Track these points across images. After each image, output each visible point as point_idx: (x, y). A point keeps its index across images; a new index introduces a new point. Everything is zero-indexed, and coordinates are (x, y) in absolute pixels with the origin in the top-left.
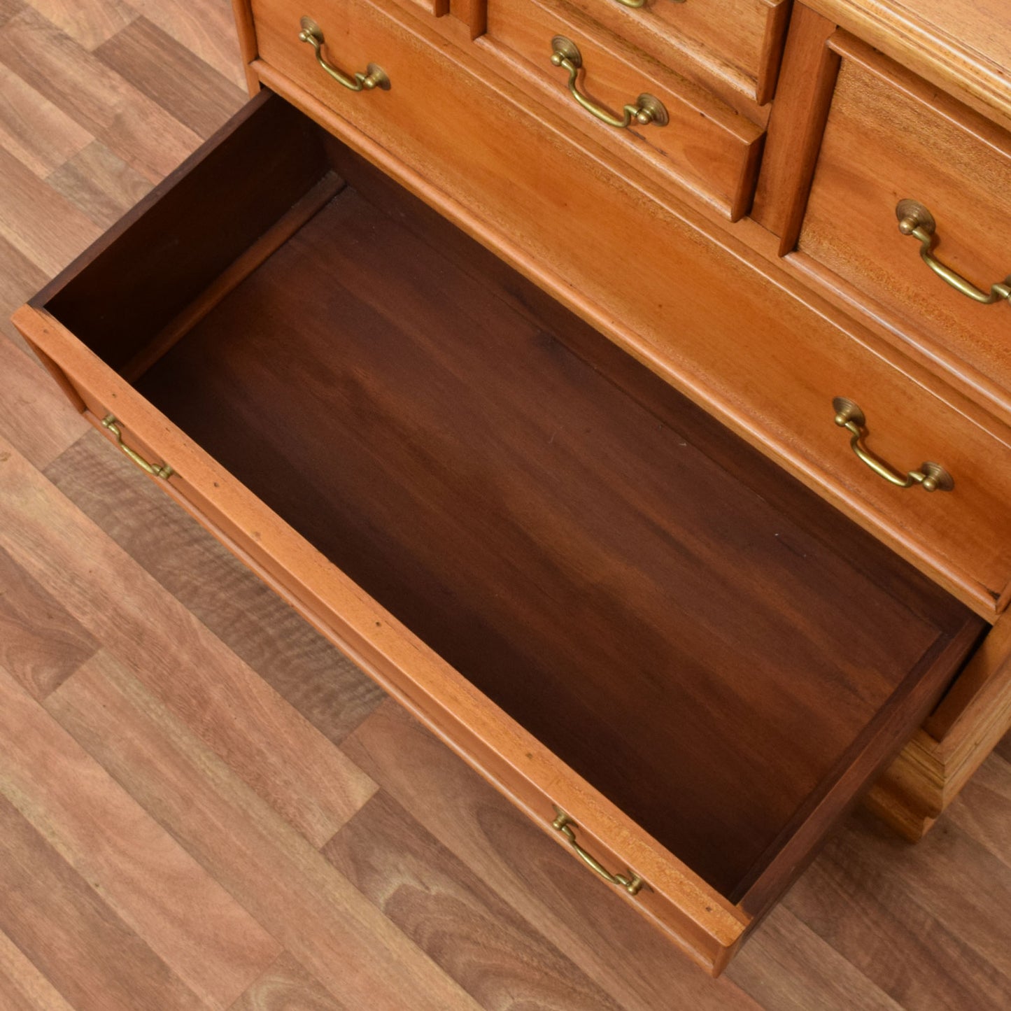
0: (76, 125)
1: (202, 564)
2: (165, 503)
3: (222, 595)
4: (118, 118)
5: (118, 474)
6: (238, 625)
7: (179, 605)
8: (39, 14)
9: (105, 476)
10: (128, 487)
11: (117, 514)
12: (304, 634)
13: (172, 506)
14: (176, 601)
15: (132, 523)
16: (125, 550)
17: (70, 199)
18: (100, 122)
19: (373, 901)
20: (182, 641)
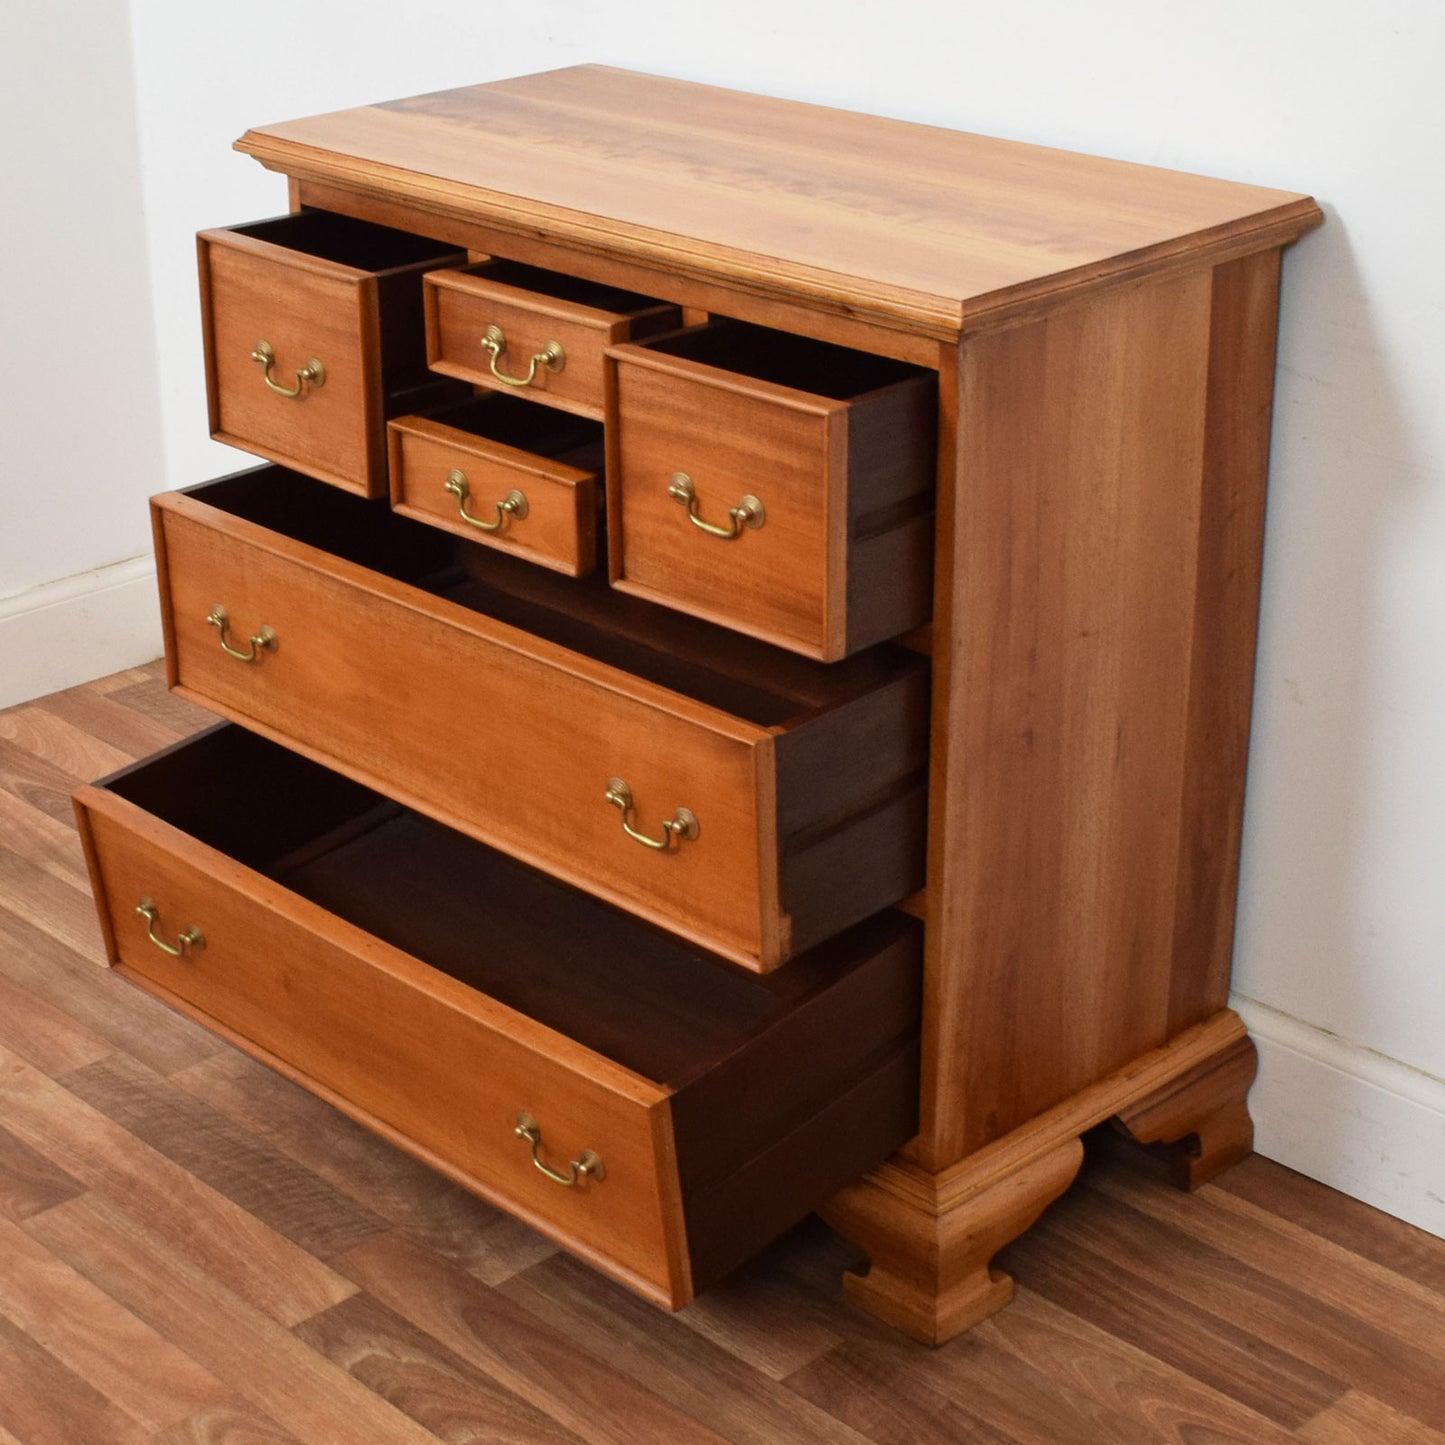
1: (208, 1142)
3: (225, 1163)
5: (133, 1083)
6: (236, 1182)
7: (177, 1168)
12: (306, 1189)
14: (175, 1164)
15: (141, 1114)
16: (129, 1131)
19: (340, 1365)
20: (174, 1190)
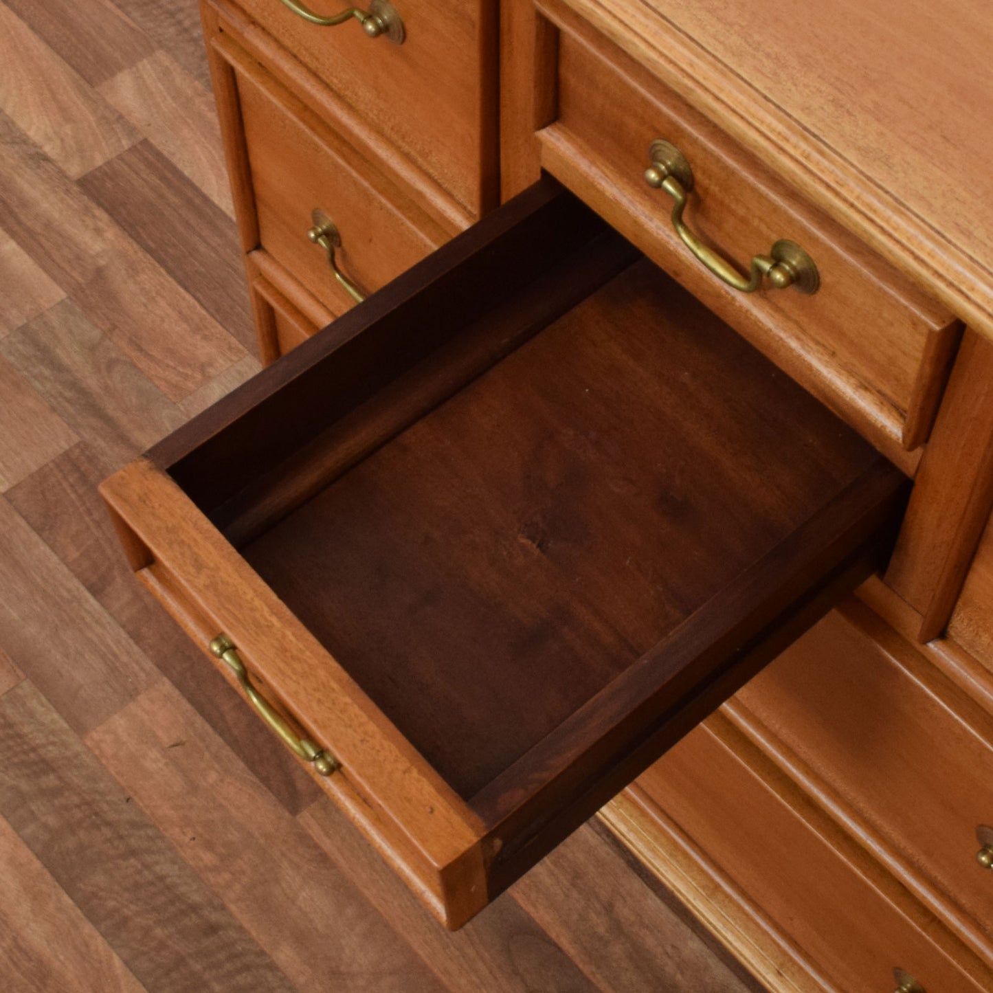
0: (44, 276)
1: (137, 885)
2: (98, 797)
3: (159, 932)
4: (100, 273)
5: (42, 751)
6: (174, 975)
7: (100, 939)
8: (13, 123)
9: (25, 753)
10: (54, 770)
11: (34, 808)
13: (107, 802)
14: (97, 934)
15: (52, 821)
16: (38, 856)
17: (25, 373)
18: (75, 274)
